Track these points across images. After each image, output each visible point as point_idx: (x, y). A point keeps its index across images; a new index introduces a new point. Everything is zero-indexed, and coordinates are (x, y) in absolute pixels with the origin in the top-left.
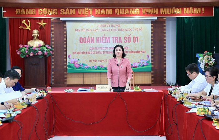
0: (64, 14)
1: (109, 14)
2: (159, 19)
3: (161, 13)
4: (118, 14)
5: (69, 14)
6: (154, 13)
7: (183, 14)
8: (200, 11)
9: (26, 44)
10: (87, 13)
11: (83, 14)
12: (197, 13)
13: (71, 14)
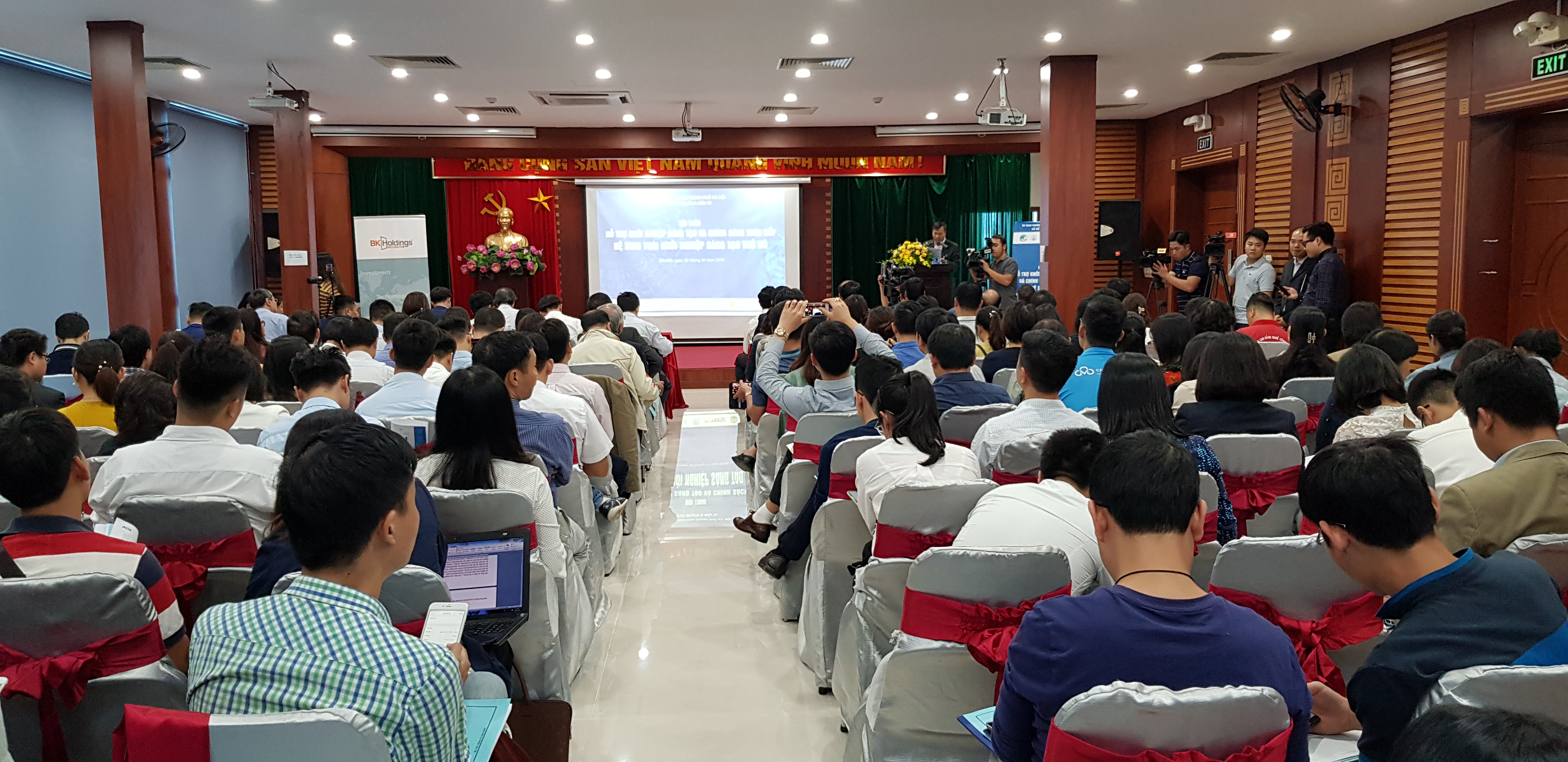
0: (583, 168)
1: (693, 169)
2: (815, 180)
3: (821, 168)
4: (716, 169)
5: (595, 169)
6: (804, 165)
7: (871, 169)
8: (912, 162)
9: (483, 243)
10: (640, 166)
11: (630, 168)
12: (906, 165)
13: (601, 168)
